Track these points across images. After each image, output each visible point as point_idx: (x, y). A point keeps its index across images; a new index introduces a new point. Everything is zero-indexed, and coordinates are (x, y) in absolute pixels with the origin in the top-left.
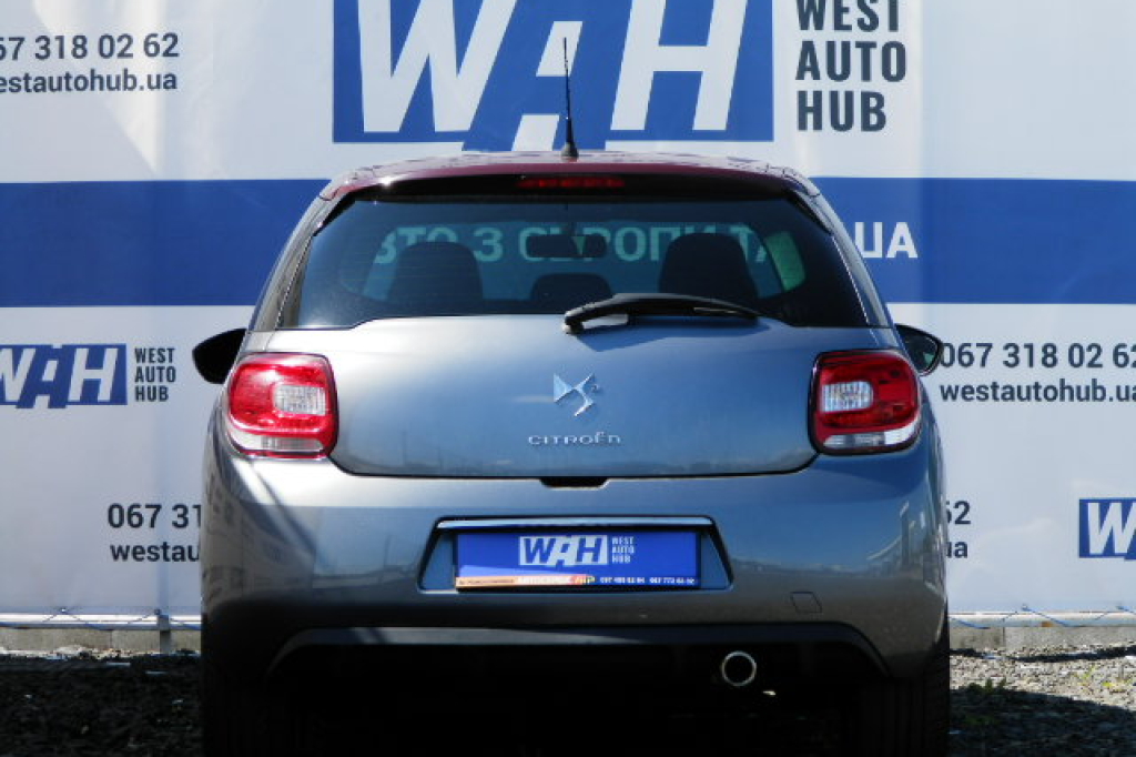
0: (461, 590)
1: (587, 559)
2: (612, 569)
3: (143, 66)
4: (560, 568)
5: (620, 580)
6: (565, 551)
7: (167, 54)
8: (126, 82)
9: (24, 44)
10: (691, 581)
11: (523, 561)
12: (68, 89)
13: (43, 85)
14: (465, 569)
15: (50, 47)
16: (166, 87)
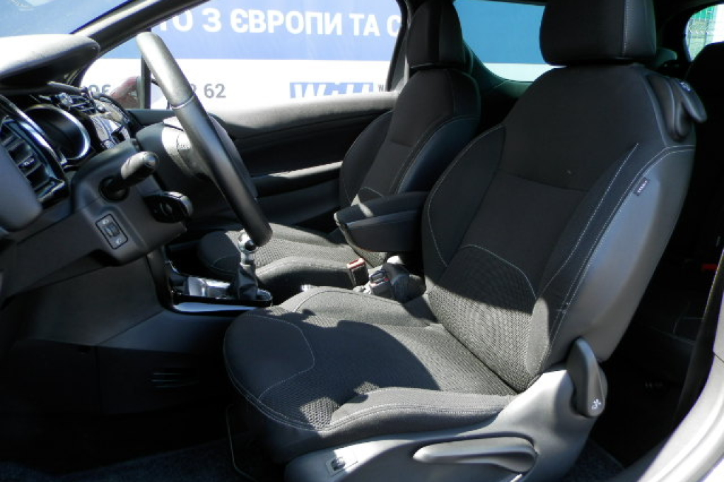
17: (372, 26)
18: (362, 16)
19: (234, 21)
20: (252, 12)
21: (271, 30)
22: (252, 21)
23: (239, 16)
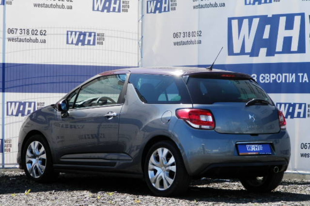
17: (306, 78)
18: (302, 74)
19: (261, 78)
20: (266, 75)
21: (271, 82)
22: (266, 78)
23: (262, 76)
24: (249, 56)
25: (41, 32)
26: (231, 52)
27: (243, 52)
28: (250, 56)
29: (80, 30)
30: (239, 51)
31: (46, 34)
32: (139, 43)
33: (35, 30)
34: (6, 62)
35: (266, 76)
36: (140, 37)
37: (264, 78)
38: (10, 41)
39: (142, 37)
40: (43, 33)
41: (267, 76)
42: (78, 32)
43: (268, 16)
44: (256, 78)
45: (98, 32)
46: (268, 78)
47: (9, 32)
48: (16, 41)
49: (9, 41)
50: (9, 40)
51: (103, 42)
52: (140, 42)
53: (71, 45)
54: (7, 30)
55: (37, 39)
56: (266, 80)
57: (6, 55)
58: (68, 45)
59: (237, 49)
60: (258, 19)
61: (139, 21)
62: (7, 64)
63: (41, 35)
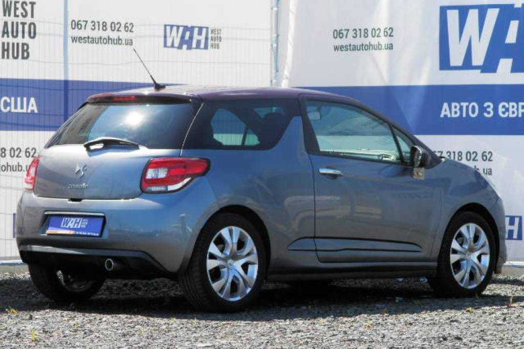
0: (49, 234)
1: (75, 226)
2: (81, 229)
3: (384, 41)
4: (69, 229)
5: (81, 233)
6: (72, 223)
7: (390, 36)
8: (378, 47)
9: (350, 32)
10: (97, 234)
11: (62, 226)
12: (363, 50)
13: (355, 48)
14: (50, 228)
15: (357, 33)
16: (390, 49)
24: (479, 71)
25: (125, 27)
26: (445, 63)
27: (467, 64)
28: (482, 72)
29: (185, 24)
30: (460, 64)
31: (133, 29)
32: (272, 46)
33: (116, 23)
34: (70, 78)
35: (511, 107)
36: (275, 35)
37: (507, 110)
38: (76, 42)
39: (278, 36)
40: (129, 27)
41: (513, 107)
42: (182, 26)
43: (516, 6)
44: (493, 109)
45: (211, 27)
46: (515, 110)
47: (74, 27)
48: (85, 43)
49: (73, 41)
50: (74, 39)
51: (220, 43)
52: (275, 45)
53: (172, 49)
54: (70, 22)
55: (120, 38)
56: (511, 112)
57: (70, 66)
58: (166, 48)
59: (456, 58)
60: (497, 11)
61: (272, 8)
62: (73, 82)
63: (127, 31)
